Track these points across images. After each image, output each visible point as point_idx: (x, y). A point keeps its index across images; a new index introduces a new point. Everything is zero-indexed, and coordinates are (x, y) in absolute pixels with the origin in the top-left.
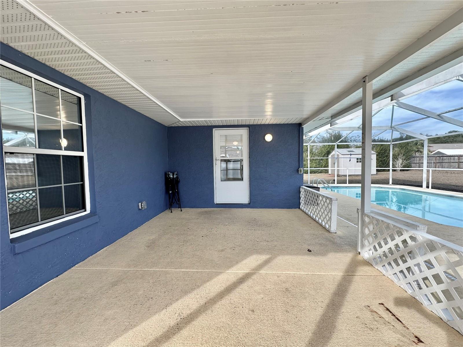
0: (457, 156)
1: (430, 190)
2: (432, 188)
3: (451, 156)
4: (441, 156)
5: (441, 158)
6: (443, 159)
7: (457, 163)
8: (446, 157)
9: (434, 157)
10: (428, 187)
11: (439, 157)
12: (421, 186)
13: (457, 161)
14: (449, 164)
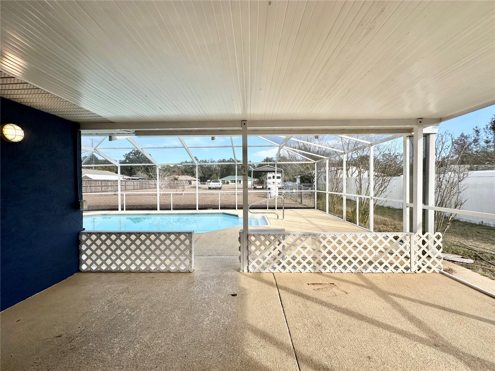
0: (100, 181)
1: (125, 212)
2: (126, 210)
3: (97, 181)
4: (90, 181)
5: (90, 182)
6: (91, 183)
7: (100, 186)
8: (93, 182)
9: (85, 181)
10: (122, 209)
11: (88, 181)
12: (117, 210)
13: (100, 185)
14: (95, 187)
